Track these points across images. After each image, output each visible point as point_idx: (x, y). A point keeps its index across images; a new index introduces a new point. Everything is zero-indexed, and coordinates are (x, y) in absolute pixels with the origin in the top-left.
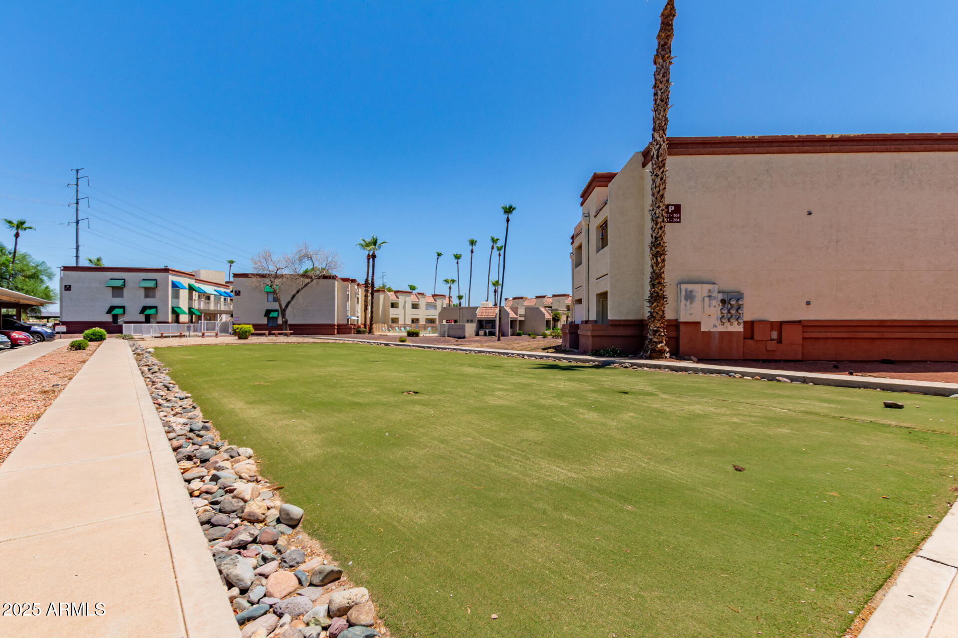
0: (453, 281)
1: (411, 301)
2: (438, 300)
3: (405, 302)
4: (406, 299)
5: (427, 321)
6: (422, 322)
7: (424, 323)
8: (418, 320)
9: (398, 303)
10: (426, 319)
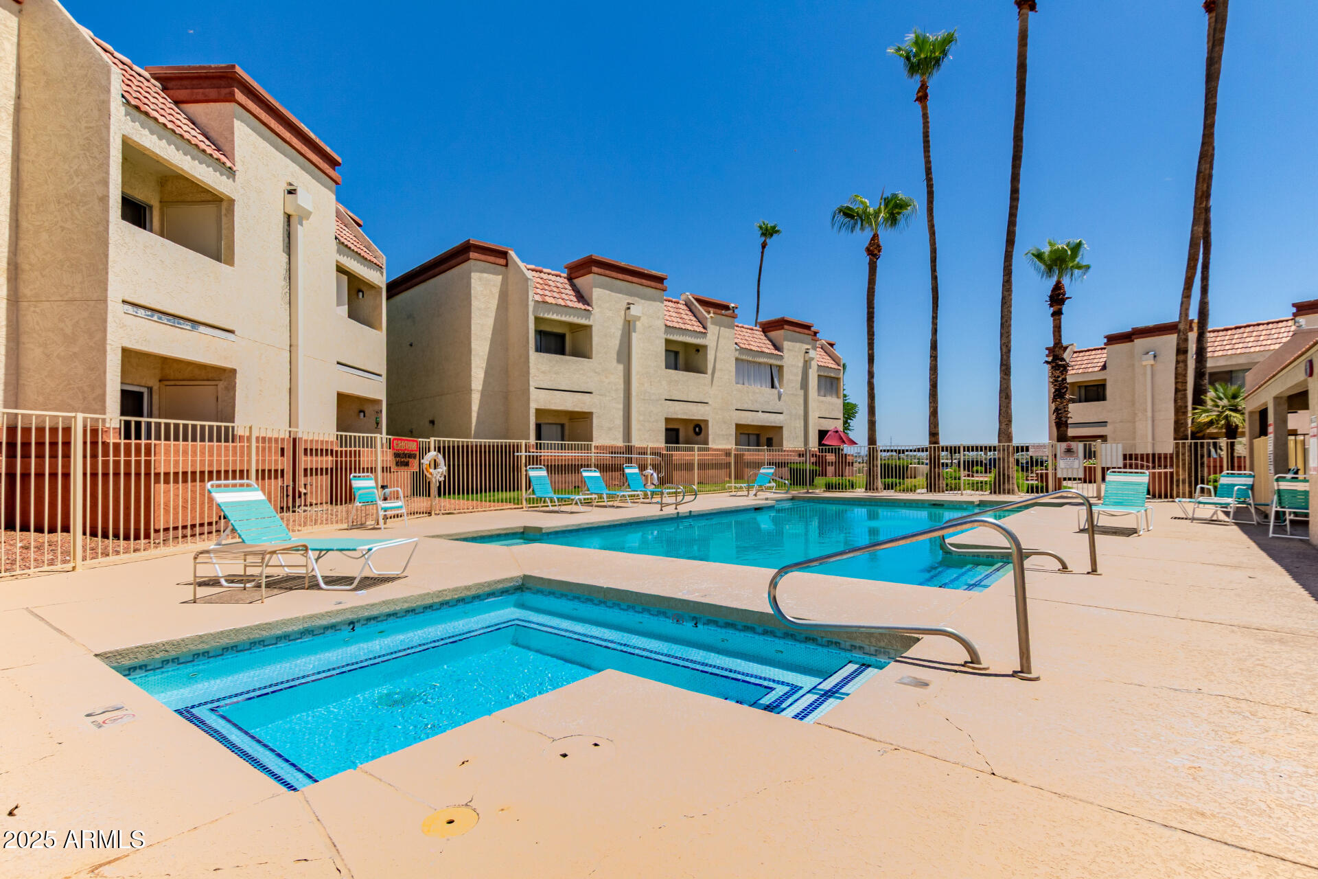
0: (895, 209)
1: (660, 324)
2: (787, 345)
3: (629, 327)
4: (635, 311)
5: (744, 438)
6: (721, 440)
7: (730, 445)
8: (698, 429)
9: (587, 329)
10: (738, 426)
